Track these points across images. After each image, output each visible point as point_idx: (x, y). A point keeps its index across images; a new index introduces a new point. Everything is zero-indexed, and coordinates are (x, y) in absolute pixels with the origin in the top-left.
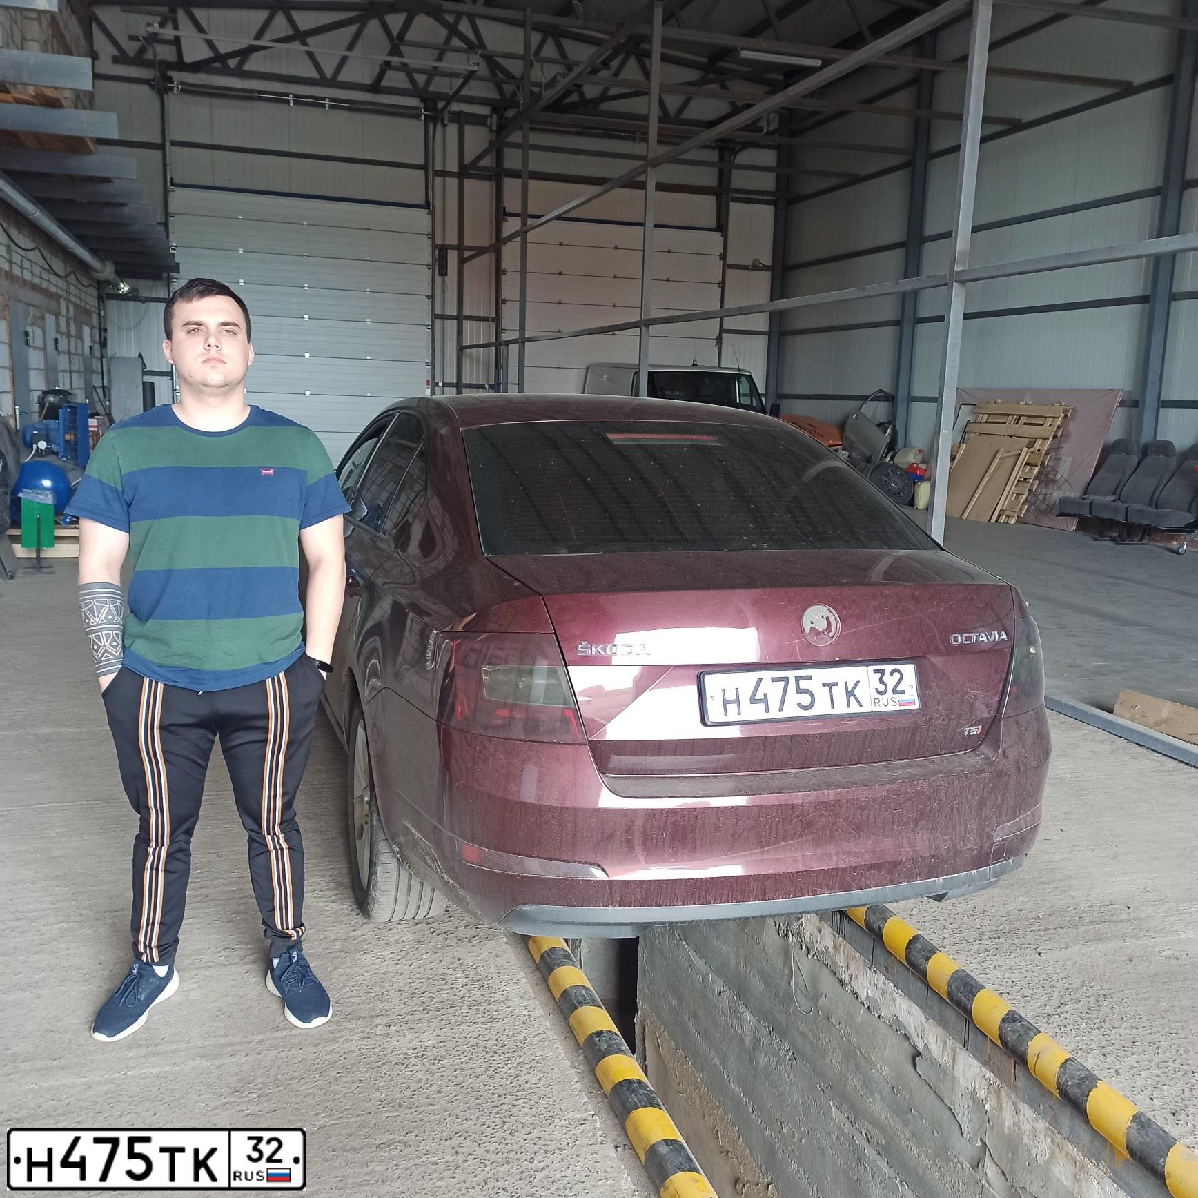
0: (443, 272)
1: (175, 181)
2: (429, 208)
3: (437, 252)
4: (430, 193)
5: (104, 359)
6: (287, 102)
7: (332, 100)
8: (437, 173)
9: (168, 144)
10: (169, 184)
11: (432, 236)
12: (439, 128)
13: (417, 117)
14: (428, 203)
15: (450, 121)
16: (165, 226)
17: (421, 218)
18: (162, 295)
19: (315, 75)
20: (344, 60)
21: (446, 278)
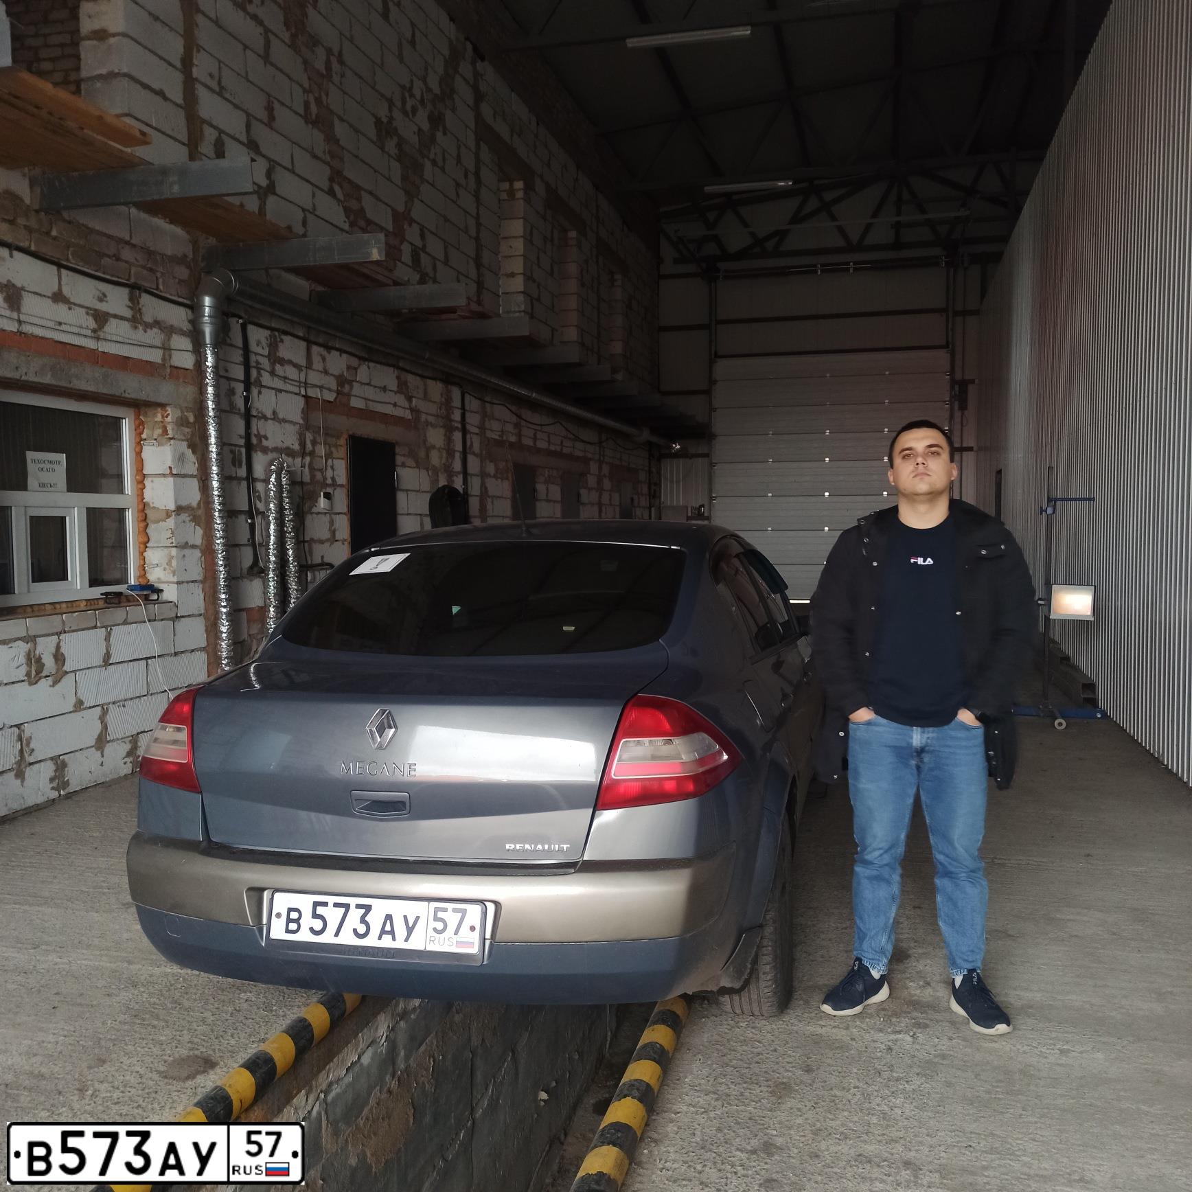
0: (963, 407)
1: (719, 354)
2: (948, 347)
3: (957, 388)
4: (950, 333)
5: (653, 509)
6: (816, 272)
7: (856, 263)
8: (956, 313)
9: (714, 324)
10: (713, 357)
11: (951, 372)
12: (961, 273)
13: (938, 264)
15: (972, 263)
16: (708, 393)
17: (942, 357)
18: (706, 451)
19: (841, 243)
20: (868, 227)
21: (966, 412)
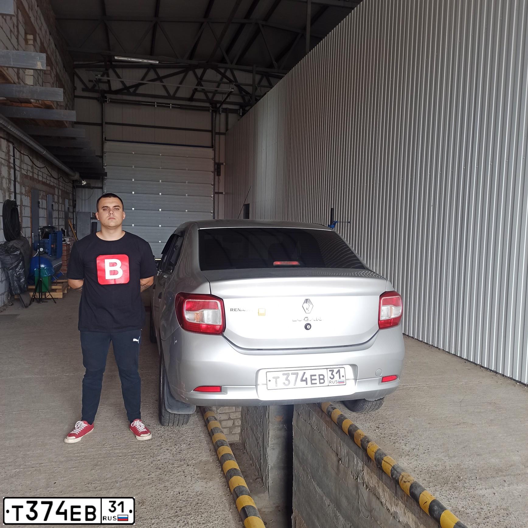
0: (219, 174)
1: (106, 139)
2: (213, 148)
3: (216, 166)
4: (214, 141)
5: (74, 213)
6: (154, 105)
7: (173, 104)
8: (217, 133)
9: (104, 123)
10: (104, 140)
11: (214, 159)
12: (218, 115)
13: (209, 110)
14: (212, 145)
15: (222, 112)
16: (102, 157)
17: (210, 152)
18: (100, 185)
19: (166, 94)
20: (178, 88)
21: (220, 177)
